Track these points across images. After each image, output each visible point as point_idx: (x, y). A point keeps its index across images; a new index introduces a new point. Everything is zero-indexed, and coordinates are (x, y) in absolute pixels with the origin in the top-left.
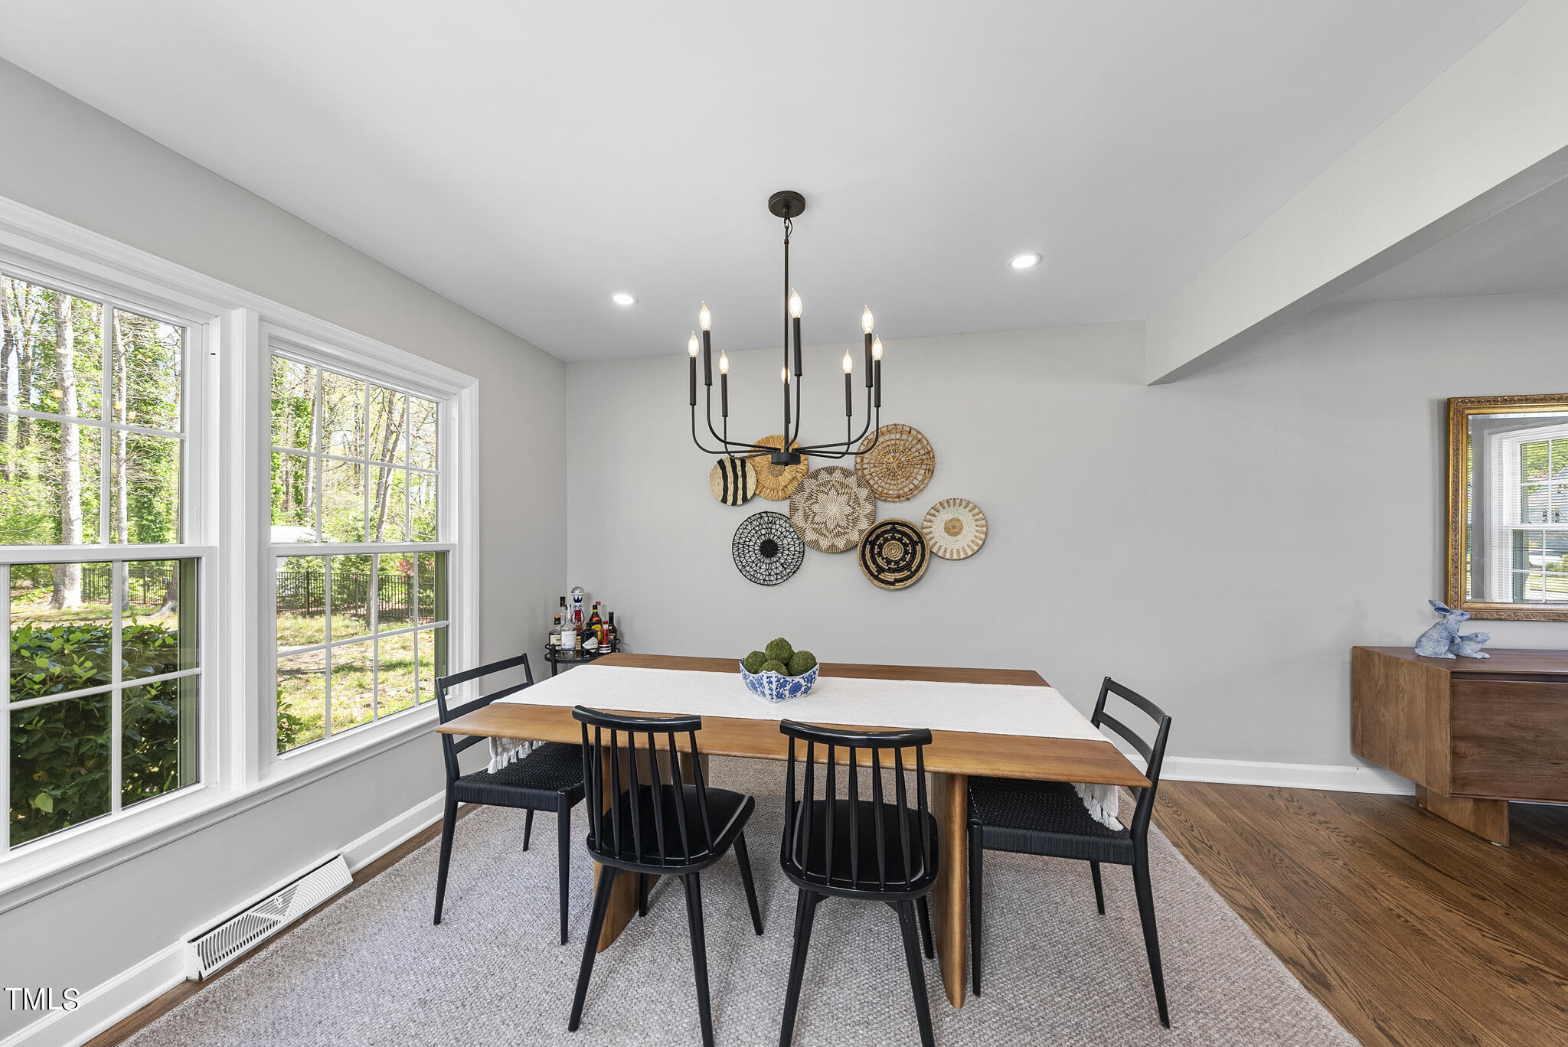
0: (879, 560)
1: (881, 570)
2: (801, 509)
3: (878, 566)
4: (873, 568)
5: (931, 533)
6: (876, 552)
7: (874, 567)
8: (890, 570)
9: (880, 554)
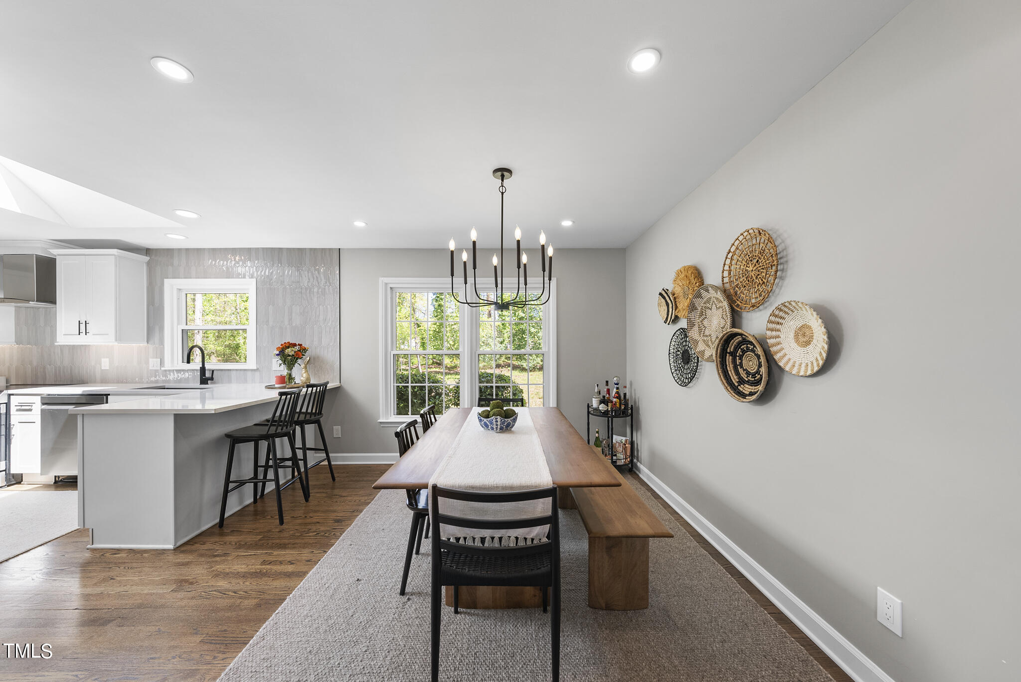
0: (741, 371)
1: (742, 381)
2: (697, 325)
3: (740, 378)
4: (735, 379)
5: (779, 344)
6: (738, 363)
7: (735, 377)
8: (748, 382)
9: (741, 365)
